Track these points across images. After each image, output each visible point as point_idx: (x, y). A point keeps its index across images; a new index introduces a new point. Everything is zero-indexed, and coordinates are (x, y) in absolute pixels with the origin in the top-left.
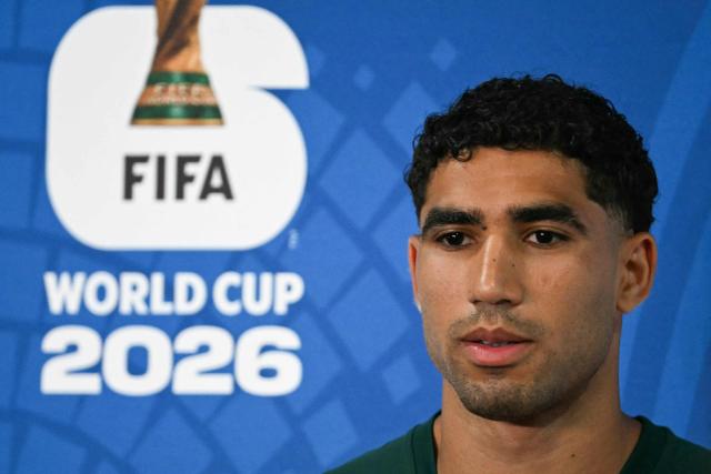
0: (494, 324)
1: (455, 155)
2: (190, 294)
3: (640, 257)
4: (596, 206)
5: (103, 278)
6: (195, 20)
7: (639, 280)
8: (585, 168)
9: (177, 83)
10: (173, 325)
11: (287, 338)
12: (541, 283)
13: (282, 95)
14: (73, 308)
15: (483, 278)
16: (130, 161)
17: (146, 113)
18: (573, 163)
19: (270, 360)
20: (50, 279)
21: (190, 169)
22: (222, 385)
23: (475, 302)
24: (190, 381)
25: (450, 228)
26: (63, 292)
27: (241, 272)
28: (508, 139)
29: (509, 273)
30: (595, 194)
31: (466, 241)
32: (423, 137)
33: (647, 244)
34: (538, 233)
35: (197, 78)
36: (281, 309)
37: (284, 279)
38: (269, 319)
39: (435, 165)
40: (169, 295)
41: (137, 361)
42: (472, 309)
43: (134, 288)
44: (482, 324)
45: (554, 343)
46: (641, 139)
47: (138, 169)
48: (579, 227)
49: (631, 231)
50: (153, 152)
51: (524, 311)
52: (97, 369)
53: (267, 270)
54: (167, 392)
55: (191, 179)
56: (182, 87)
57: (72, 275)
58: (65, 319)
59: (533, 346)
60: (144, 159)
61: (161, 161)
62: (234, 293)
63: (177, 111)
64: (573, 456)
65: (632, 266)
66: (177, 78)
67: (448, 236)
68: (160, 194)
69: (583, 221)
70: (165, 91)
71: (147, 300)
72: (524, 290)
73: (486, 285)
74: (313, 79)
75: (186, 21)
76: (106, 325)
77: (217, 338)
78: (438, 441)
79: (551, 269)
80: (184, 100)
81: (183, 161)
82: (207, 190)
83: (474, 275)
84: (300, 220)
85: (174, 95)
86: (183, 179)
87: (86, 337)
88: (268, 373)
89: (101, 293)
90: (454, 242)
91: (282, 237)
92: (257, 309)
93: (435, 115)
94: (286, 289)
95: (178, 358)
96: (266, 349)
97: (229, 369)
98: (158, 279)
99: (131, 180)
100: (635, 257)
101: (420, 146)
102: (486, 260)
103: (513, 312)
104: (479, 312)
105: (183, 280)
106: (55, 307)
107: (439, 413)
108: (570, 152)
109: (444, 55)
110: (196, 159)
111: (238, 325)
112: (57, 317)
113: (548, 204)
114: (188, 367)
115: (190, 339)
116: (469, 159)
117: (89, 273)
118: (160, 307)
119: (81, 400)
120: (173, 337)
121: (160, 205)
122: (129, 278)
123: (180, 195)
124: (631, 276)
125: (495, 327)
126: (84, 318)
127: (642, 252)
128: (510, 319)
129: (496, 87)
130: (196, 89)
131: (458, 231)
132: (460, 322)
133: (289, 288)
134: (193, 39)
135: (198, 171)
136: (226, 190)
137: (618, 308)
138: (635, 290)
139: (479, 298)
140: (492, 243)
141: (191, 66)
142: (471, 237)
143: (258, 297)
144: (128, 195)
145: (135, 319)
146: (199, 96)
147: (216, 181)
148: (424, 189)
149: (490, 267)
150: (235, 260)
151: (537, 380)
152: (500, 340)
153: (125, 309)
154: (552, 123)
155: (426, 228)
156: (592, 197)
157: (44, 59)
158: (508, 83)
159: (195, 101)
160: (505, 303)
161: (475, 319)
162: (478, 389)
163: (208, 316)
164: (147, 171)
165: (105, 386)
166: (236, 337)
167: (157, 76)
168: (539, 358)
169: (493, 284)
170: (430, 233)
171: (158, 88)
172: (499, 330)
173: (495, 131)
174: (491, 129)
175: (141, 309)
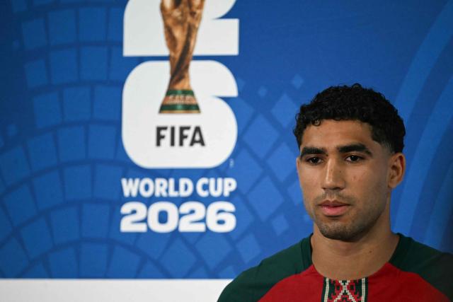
0: (332, 198)
1: (314, 123)
2: (186, 188)
3: (398, 164)
4: (376, 143)
5: (147, 181)
6: (187, 67)
7: (398, 173)
8: (371, 127)
9: (179, 95)
10: (179, 202)
11: (229, 207)
12: (353, 179)
13: (227, 100)
14: (134, 194)
15: (327, 178)
16: (159, 129)
17: (166, 108)
18: (366, 125)
19: (222, 217)
20: (124, 181)
21: (186, 132)
22: (200, 228)
23: (324, 189)
24: (187, 226)
25: (312, 156)
26: (130, 187)
27: (209, 177)
28: (336, 116)
29: (338, 175)
30: (376, 138)
31: (320, 161)
32: (300, 114)
33: (401, 158)
34: (351, 156)
35: (189, 92)
36: (226, 194)
37: (228, 181)
38: (221, 198)
39: (305, 128)
40: (177, 188)
41: (163, 217)
42: (323, 191)
43: (161, 185)
44: (328, 198)
45: (360, 205)
46: (397, 111)
47: (163, 133)
48: (369, 153)
49: (394, 152)
50: (169, 125)
51: (346, 192)
52: (145, 221)
53: (220, 177)
54: (176, 231)
55: (186, 137)
56: (182, 97)
57: (134, 180)
58: (131, 199)
59: (350, 207)
60: (165, 128)
61: (173, 129)
62: (206, 187)
63: (180, 107)
64: (371, 252)
65: (394, 167)
66: (179, 92)
67: (312, 159)
68: (173, 144)
69: (370, 150)
70: (174, 98)
71: (167, 190)
72: (345, 182)
73: (329, 181)
74: (240, 92)
75: (183, 68)
76: (149, 202)
77: (198, 207)
78: (313, 246)
79: (357, 173)
80: (183, 102)
81: (182, 129)
82: (193, 142)
83: (323, 176)
84: (234, 155)
85: (178, 100)
86: (183, 137)
87: (140, 207)
88: (221, 222)
89: (147, 187)
90: (314, 161)
91: (227, 162)
92: (216, 194)
93: (304, 105)
94: (229, 185)
95: (181, 216)
96: (220, 211)
97: (204, 220)
98: (172, 181)
99: (159, 138)
100: (395, 164)
101: (299, 119)
102: (328, 170)
103: (341, 192)
104: (326, 193)
105: (183, 182)
106: (126, 194)
107: (312, 234)
108: (364, 120)
109: (298, 82)
110: (188, 128)
111: (207, 201)
112: (127, 198)
113: (354, 144)
114: (185, 220)
115: (186, 207)
116: (319, 125)
117: (141, 179)
118: (173, 193)
119: (138, 235)
120: (178, 207)
121: (173, 149)
122: (159, 181)
123: (181, 144)
124: (394, 172)
125: (333, 200)
126: (139, 198)
127: (399, 161)
128: (340, 196)
129: (331, 91)
130: (188, 97)
131: (316, 157)
132: (318, 198)
133: (230, 185)
134: (186, 75)
135: (189, 133)
136: (202, 142)
137: (389, 186)
138: (396, 178)
139: (325, 187)
140: (331, 162)
141: (186, 87)
142: (322, 159)
143: (216, 188)
144: (158, 144)
145: (161, 199)
146: (190, 100)
147: (197, 138)
148: (301, 138)
149: (330, 173)
150: (206, 173)
151: (353, 221)
152: (335, 205)
153: (157, 194)
154: (355, 108)
155: (302, 156)
156: (374, 139)
157: (120, 85)
158: (336, 89)
159: (188, 102)
160: (337, 189)
161: (324, 196)
162: (327, 227)
163: (194, 197)
164: (167, 133)
165: (149, 229)
166: (206, 207)
167: (171, 92)
168: (353, 212)
169: (331, 180)
170: (304, 158)
171: (171, 97)
172: (335, 201)
173: (330, 112)
174: (328, 111)
175: (164, 194)
